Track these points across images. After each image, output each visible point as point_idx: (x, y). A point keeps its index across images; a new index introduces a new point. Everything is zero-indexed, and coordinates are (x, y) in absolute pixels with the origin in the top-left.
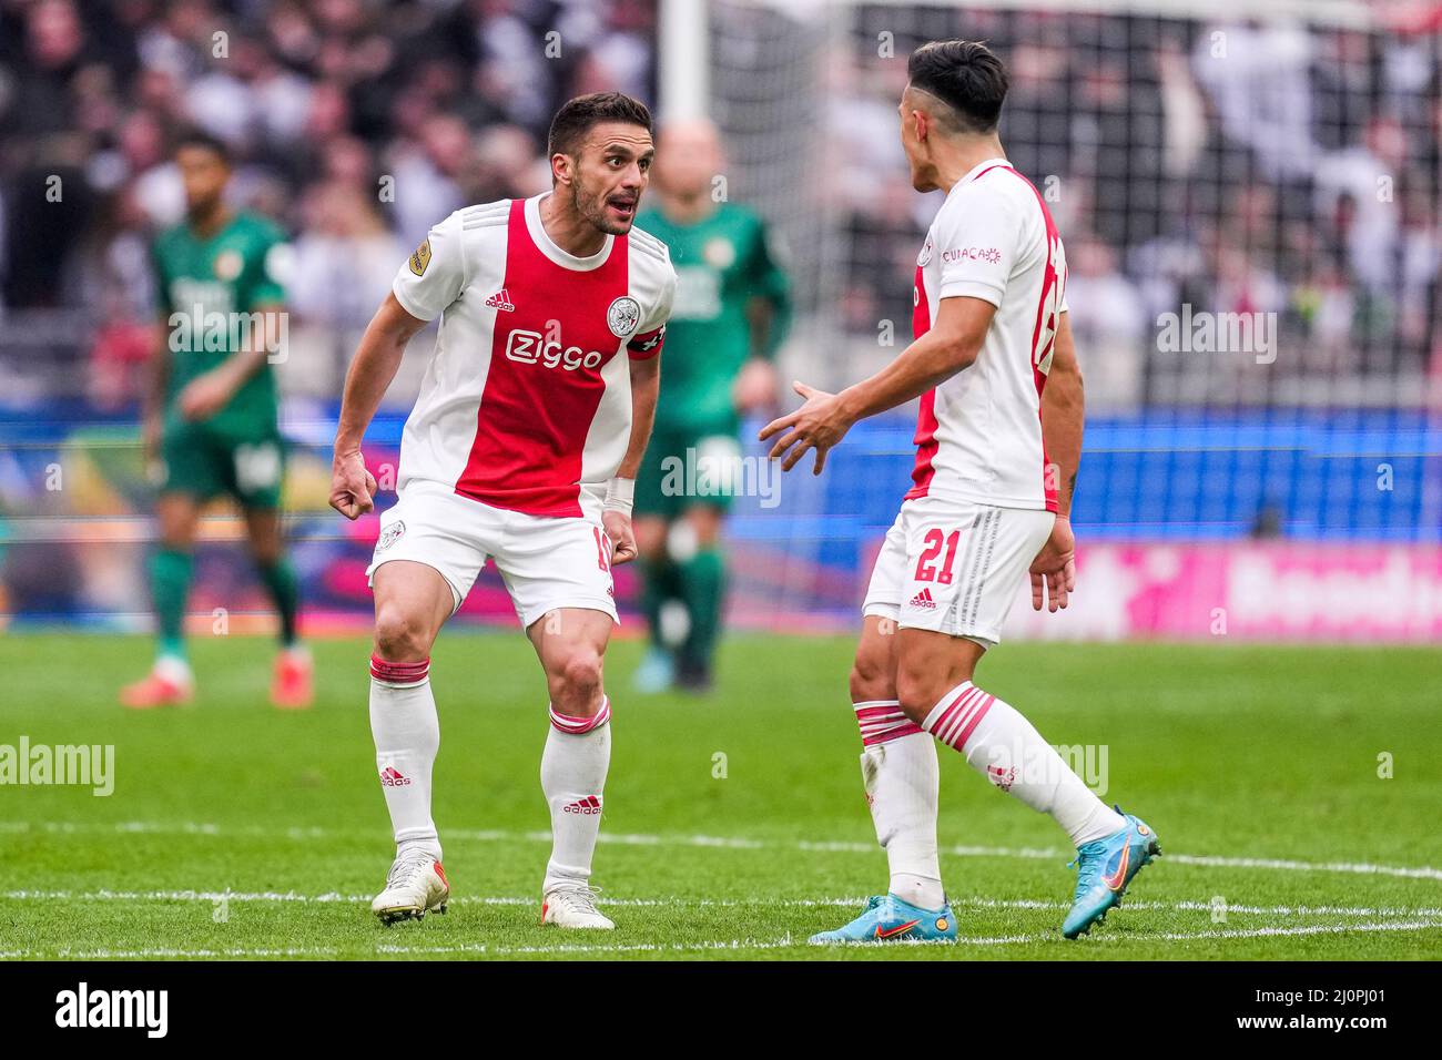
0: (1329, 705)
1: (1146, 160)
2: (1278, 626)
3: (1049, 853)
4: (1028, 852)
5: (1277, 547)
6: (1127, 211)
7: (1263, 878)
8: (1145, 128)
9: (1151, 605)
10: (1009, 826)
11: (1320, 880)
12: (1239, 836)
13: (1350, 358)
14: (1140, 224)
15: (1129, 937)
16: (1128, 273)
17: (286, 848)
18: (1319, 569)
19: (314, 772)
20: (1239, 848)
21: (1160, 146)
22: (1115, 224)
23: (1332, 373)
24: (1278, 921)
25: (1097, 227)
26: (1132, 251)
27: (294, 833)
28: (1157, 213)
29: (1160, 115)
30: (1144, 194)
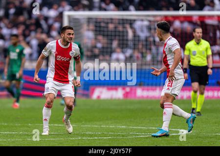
0: (149, 107)
1: (125, 38)
2: (142, 97)
3: (113, 127)
4: (111, 127)
5: (142, 87)
6: (123, 44)
7: (141, 129)
8: (125, 34)
9: (126, 95)
10: (108, 123)
11: (148, 130)
12: (138, 124)
13: (151, 63)
14: (125, 46)
15: (124, 137)
16: (123, 52)
17: (16, 126)
18: (148, 90)
19: (19, 117)
20: (138, 126)
21: (127, 36)
22: (121, 46)
23: (149, 65)
24: (143, 135)
25: (119, 46)
26: (124, 49)
27: (16, 125)
28: (127, 44)
29: (127, 32)
30: (125, 42)
